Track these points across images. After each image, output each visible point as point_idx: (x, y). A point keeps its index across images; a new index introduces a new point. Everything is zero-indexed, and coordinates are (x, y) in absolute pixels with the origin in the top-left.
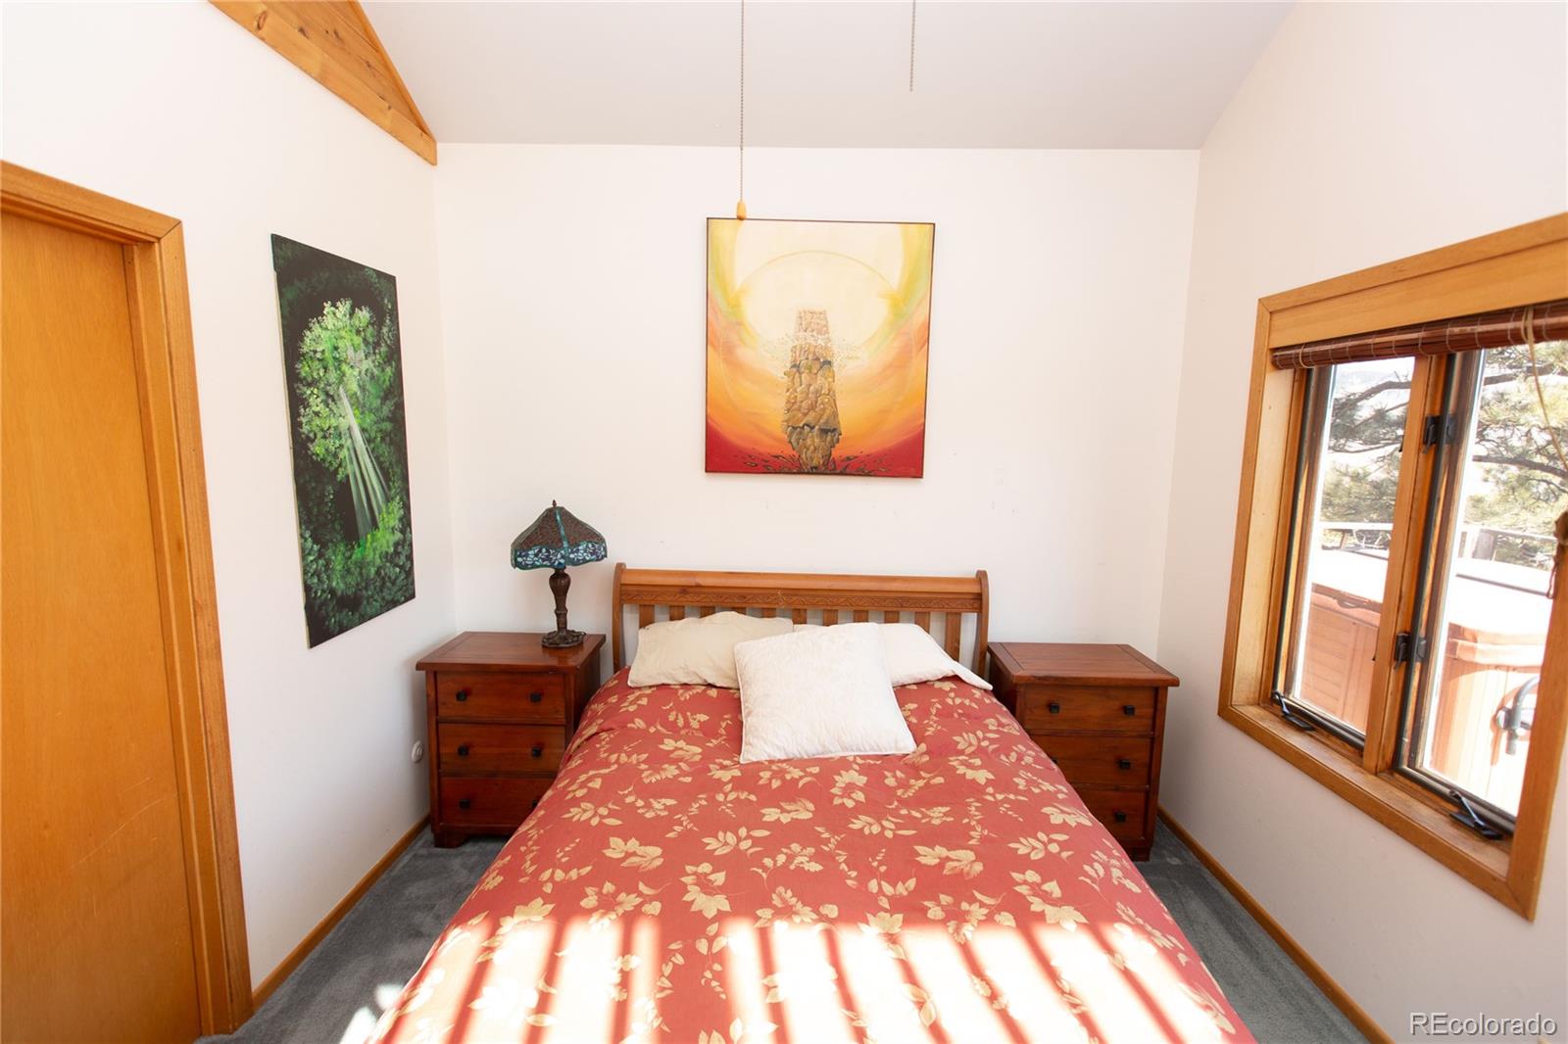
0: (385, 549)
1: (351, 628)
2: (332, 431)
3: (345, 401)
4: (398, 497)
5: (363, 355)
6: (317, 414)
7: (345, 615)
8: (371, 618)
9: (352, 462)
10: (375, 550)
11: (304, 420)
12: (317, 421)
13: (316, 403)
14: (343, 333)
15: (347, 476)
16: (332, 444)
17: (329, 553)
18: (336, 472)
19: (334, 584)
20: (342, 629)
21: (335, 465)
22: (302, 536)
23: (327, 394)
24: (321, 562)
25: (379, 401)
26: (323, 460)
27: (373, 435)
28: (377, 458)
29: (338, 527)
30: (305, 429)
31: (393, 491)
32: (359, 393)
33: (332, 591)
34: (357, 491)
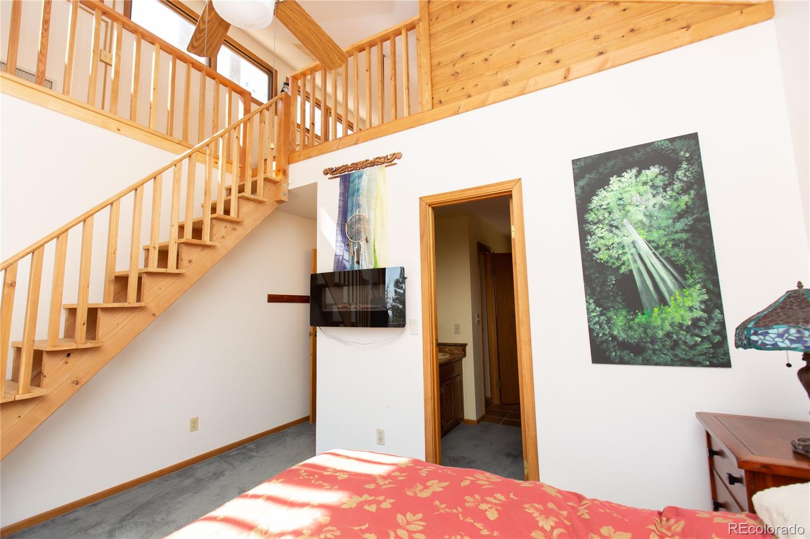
0: (678, 319)
1: (633, 364)
2: (615, 245)
3: (630, 228)
4: (698, 286)
5: (650, 196)
6: (602, 238)
7: (626, 354)
8: (657, 364)
9: (635, 261)
10: (663, 320)
11: (590, 242)
12: (602, 241)
13: (600, 231)
14: (629, 189)
15: (631, 271)
16: (614, 253)
17: (611, 314)
18: (619, 268)
19: (615, 333)
20: (622, 362)
21: (617, 264)
22: (587, 302)
23: (611, 226)
24: (602, 318)
25: (670, 221)
26: (607, 262)
27: (662, 243)
28: (668, 259)
29: (619, 299)
30: (591, 247)
31: (691, 281)
32: (645, 220)
33: (614, 338)
34: (641, 280)
